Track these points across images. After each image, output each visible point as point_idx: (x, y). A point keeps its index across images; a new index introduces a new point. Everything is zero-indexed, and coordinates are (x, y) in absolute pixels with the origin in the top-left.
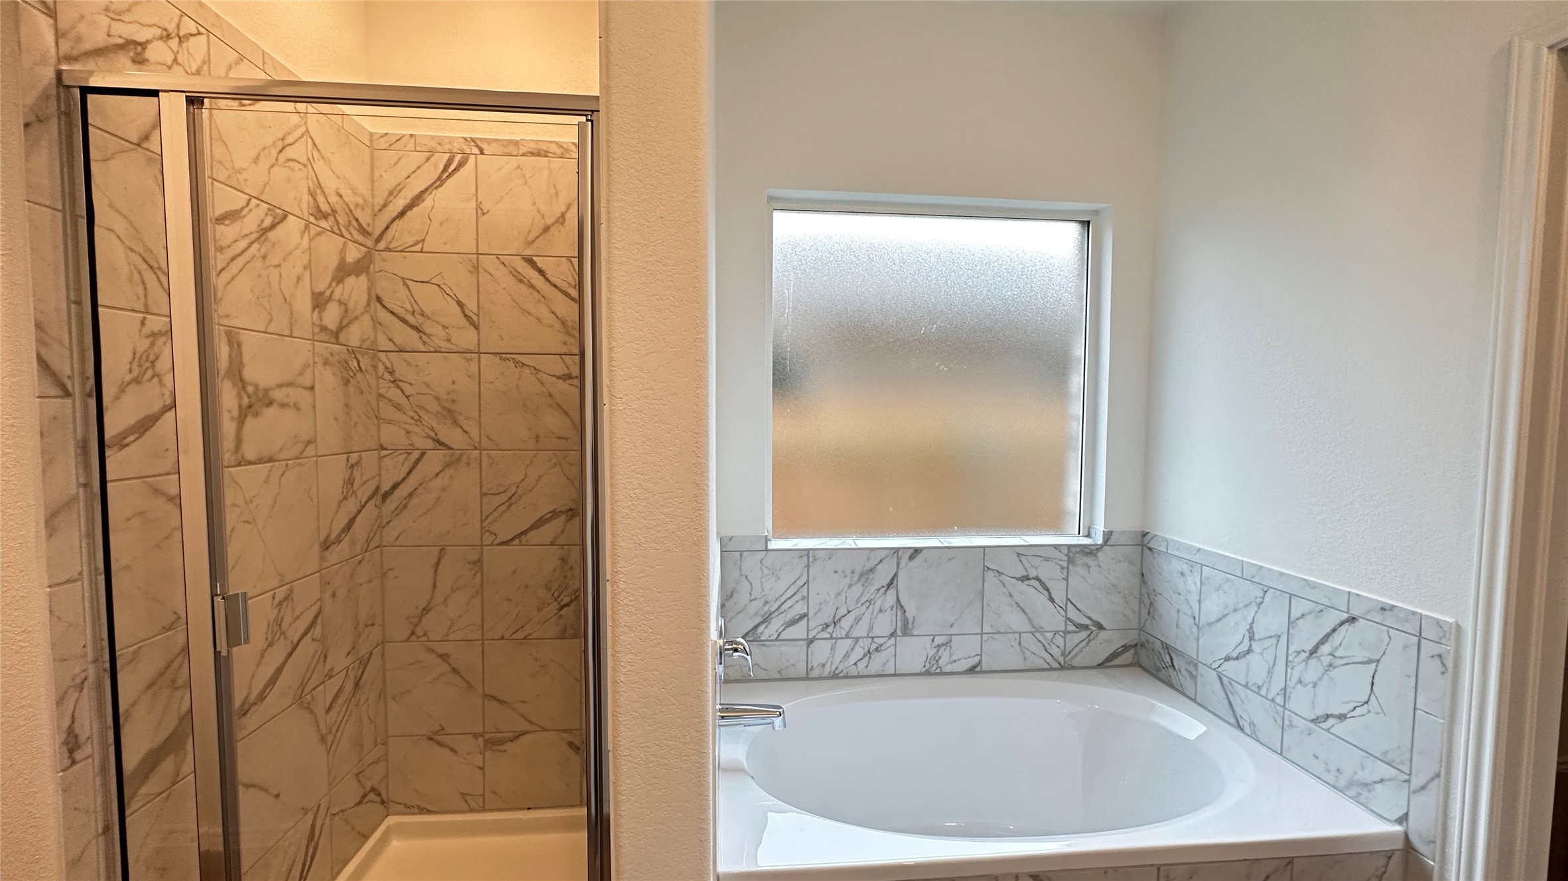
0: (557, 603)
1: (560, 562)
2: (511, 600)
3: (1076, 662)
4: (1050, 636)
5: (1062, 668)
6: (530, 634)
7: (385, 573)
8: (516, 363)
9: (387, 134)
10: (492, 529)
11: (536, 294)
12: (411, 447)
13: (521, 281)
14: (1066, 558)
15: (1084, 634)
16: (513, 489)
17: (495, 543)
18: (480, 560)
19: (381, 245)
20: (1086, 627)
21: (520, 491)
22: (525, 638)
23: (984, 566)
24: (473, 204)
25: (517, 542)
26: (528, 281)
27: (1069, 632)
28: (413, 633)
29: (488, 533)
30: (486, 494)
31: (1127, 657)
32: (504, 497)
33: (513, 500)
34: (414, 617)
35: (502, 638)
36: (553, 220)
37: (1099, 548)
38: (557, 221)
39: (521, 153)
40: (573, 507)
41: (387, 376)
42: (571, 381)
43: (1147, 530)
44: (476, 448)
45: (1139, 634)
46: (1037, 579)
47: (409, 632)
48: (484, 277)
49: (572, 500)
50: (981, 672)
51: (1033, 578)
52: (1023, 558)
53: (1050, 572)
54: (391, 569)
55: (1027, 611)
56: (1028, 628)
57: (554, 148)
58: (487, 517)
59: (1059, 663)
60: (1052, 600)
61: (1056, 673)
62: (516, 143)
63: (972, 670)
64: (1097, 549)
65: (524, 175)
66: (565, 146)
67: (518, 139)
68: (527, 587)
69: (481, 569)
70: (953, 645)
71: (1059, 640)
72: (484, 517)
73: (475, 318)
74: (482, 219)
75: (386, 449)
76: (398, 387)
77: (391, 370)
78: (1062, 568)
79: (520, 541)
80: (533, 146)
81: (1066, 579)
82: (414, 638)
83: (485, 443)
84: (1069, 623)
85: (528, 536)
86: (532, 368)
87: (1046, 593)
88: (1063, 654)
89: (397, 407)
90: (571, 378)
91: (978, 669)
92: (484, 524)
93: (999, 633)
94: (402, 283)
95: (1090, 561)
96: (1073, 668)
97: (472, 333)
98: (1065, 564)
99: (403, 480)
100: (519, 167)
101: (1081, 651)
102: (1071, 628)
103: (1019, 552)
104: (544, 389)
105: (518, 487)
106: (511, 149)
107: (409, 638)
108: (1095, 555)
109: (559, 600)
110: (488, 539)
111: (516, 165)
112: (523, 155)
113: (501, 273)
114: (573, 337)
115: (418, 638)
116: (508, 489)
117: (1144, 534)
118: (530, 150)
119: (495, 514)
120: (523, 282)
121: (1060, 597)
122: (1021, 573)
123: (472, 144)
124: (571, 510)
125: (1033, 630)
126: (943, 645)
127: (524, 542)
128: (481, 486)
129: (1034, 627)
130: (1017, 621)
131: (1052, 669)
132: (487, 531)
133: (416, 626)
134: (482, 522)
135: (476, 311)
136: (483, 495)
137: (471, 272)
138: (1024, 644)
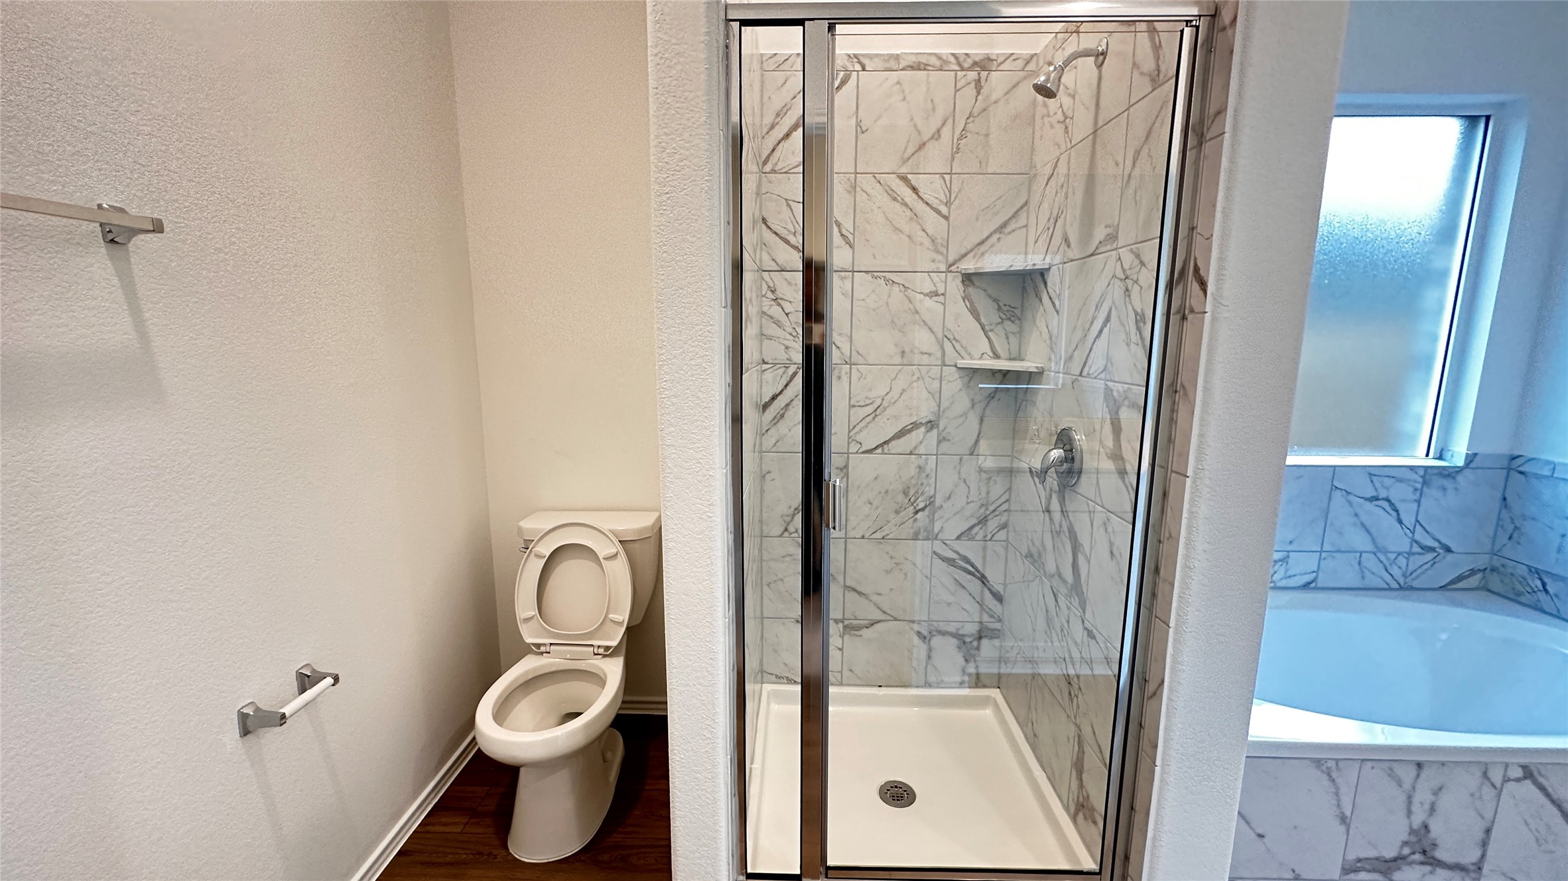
0: (912, 507)
1: (918, 469)
2: (871, 504)
3: (1415, 584)
4: (1393, 556)
5: (1401, 588)
6: (888, 535)
7: (764, 476)
8: (887, 280)
9: (776, 54)
10: (858, 438)
11: (908, 213)
12: (789, 362)
13: (895, 199)
14: (1421, 480)
15: (1430, 556)
16: (878, 402)
17: (860, 451)
18: (846, 467)
19: (768, 168)
20: (1432, 549)
21: (885, 404)
22: (883, 538)
23: (1333, 485)
24: (853, 122)
25: (879, 451)
26: (902, 199)
27: (1414, 554)
28: (786, 530)
29: (854, 442)
30: (854, 406)
31: (1474, 581)
32: (870, 409)
33: (878, 411)
34: (787, 516)
35: (863, 537)
36: (929, 136)
37: (1459, 470)
38: (932, 138)
39: (901, 67)
40: (933, 419)
41: (770, 295)
42: (937, 298)
43: (1517, 453)
44: (847, 363)
45: (1491, 559)
46: (1388, 500)
47: (782, 529)
48: (861, 196)
49: (933, 413)
50: (1316, 588)
51: (1383, 499)
52: (1374, 479)
53: (1399, 493)
54: (769, 472)
55: (1373, 531)
56: (1370, 548)
57: (934, 61)
58: (855, 427)
59: (1399, 584)
60: (1400, 522)
61: (1395, 593)
62: (897, 57)
63: (1306, 586)
64: (1457, 472)
65: (903, 92)
66: (945, 58)
67: (899, 53)
68: (887, 492)
69: (847, 475)
70: (1290, 561)
71: (1402, 561)
72: (851, 428)
73: (851, 237)
74: (861, 137)
75: (766, 363)
76: (779, 305)
77: (773, 289)
78: (1416, 490)
79: (883, 451)
80: (913, 59)
81: (1419, 502)
82: (786, 534)
83: (855, 358)
84: (1415, 545)
85: (890, 445)
86: (901, 286)
87: (1394, 514)
88: (1404, 575)
89: (778, 323)
90: (937, 295)
91: (1313, 585)
92: (851, 434)
93: (1339, 551)
94: (785, 204)
95: (1447, 483)
96: (1412, 588)
97: (847, 251)
98: (1419, 486)
99: (781, 392)
100: (898, 83)
101: (1423, 573)
102: (1416, 549)
103: (1372, 473)
104: (911, 307)
105: (883, 399)
106: (893, 64)
107: (783, 534)
108: (1454, 478)
109: (915, 505)
110: (854, 448)
111: (896, 80)
112: (903, 69)
113: (876, 191)
114: (942, 254)
115: (791, 534)
116: (873, 402)
117: (1514, 458)
118: (910, 64)
119: (862, 424)
120: (898, 201)
121: (1408, 520)
122: (1370, 493)
123: (855, 60)
124: (930, 422)
125: (1375, 550)
126: (1280, 560)
127: (886, 451)
128: (850, 398)
129: (1376, 547)
130: (1360, 541)
131: (1391, 589)
132: (853, 440)
133: (788, 524)
134: (849, 432)
135: (852, 232)
136: (852, 406)
137: (849, 192)
138: (1364, 563)
